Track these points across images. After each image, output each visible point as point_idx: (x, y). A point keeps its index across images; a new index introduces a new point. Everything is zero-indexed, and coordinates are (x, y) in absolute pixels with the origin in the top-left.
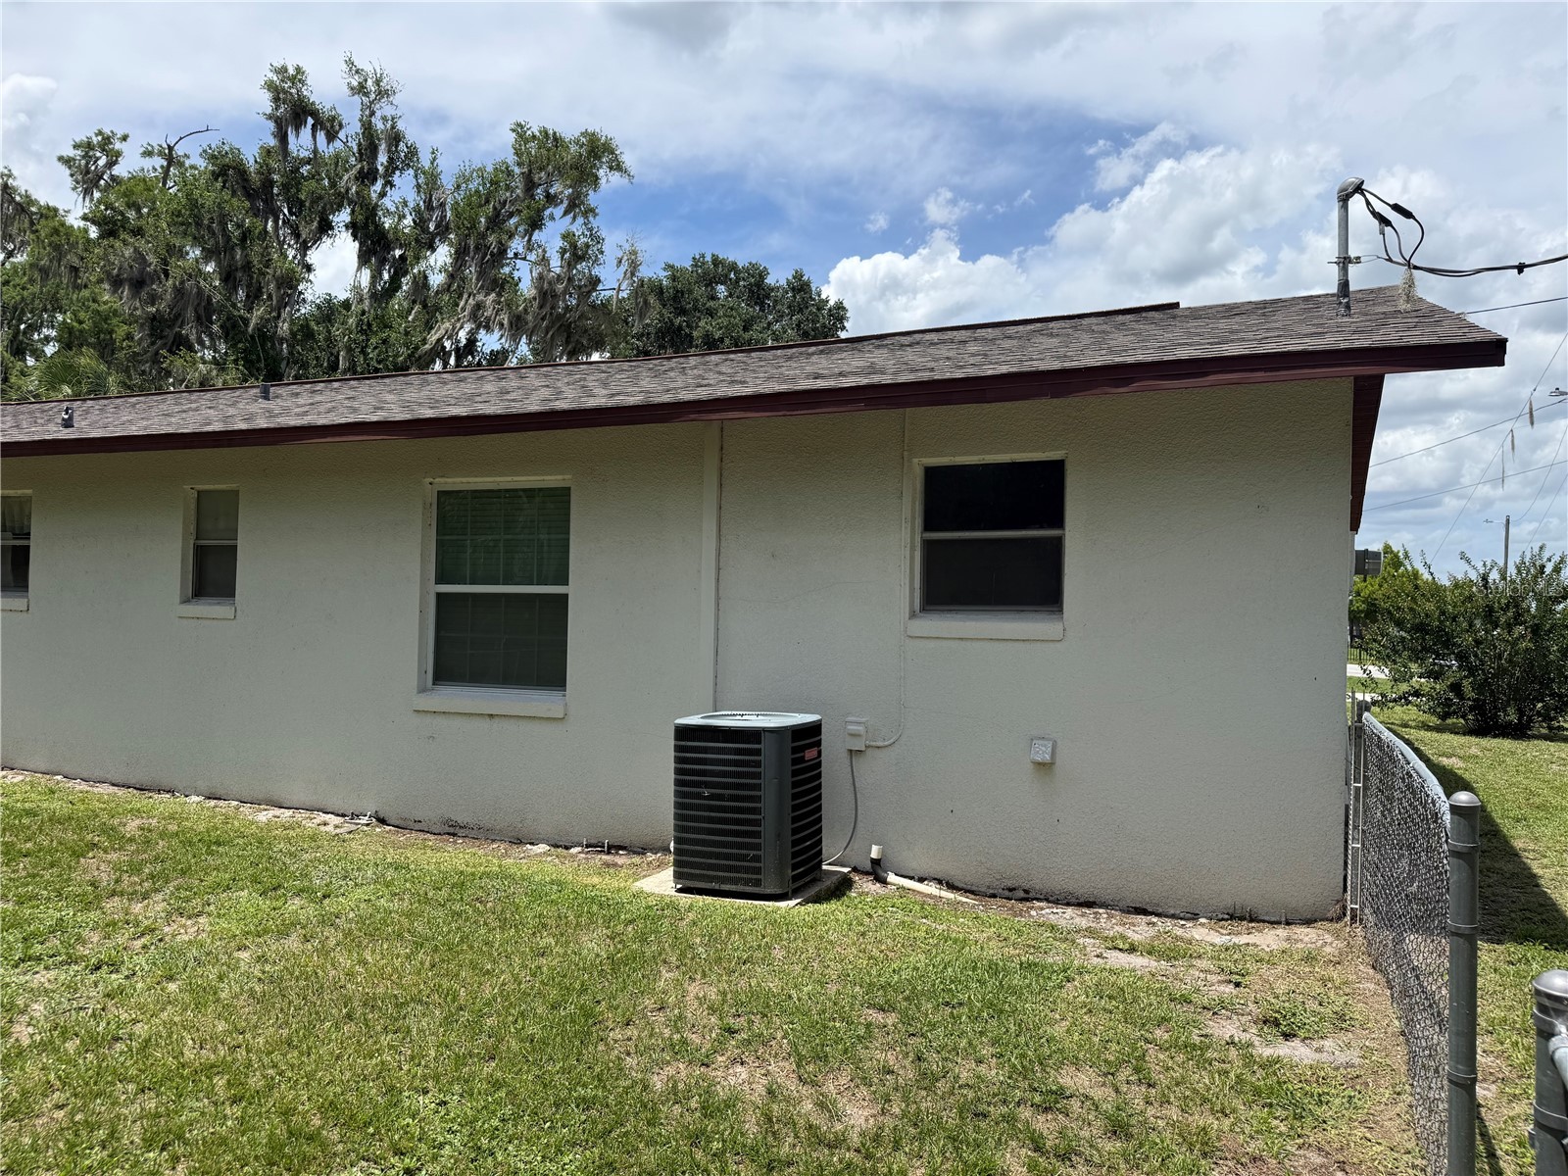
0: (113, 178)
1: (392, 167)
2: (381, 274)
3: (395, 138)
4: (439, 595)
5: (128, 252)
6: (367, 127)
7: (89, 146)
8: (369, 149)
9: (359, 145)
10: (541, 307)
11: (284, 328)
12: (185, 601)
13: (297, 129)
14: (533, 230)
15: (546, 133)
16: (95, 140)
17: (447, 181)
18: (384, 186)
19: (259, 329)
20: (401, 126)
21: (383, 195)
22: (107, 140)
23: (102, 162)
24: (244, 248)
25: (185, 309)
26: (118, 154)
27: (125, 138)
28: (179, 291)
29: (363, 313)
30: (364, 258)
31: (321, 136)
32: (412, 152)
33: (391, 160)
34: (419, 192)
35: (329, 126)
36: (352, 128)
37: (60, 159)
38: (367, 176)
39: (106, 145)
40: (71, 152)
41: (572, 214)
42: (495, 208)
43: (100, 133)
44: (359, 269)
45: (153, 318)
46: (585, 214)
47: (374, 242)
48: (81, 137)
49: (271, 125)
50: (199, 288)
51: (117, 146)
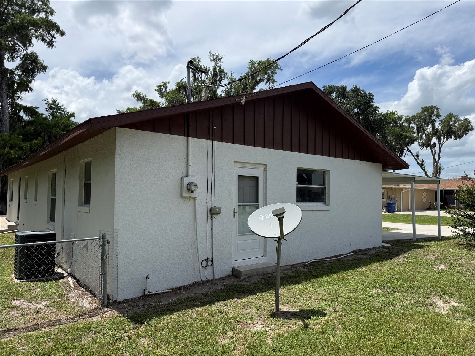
0: (167, 93)
1: (221, 79)
3: (221, 71)
6: (215, 69)
7: (160, 86)
8: (215, 74)
9: (212, 74)
15: (260, 61)
16: (162, 84)
18: (219, 84)
20: (222, 67)
22: (165, 84)
23: (164, 89)
26: (167, 87)
27: (169, 83)
32: (226, 74)
33: (221, 77)
35: (206, 72)
36: (212, 71)
37: (155, 90)
38: (214, 83)
40: (157, 88)
41: (269, 83)
42: (244, 86)
43: (163, 82)
46: (273, 82)
48: (158, 84)
51: (167, 85)
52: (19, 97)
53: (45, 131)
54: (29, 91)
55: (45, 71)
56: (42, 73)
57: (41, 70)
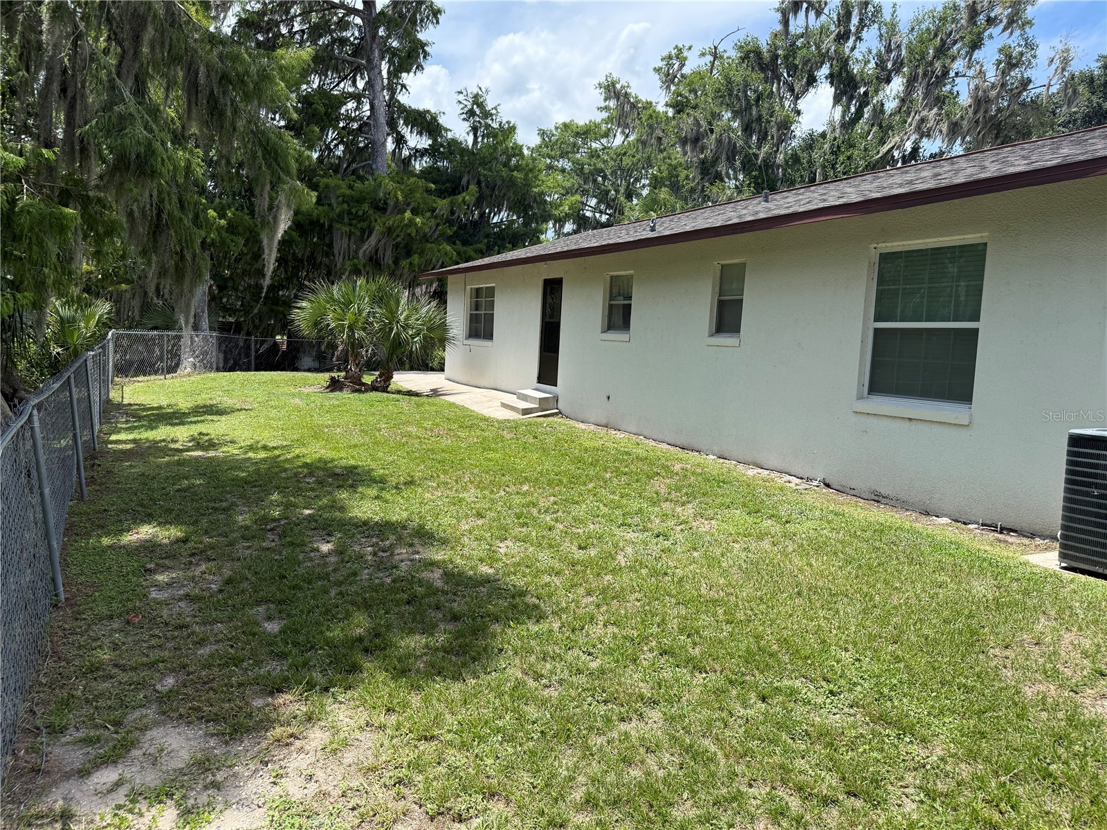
0: (682, 76)
1: (862, 25)
2: (849, 108)
4: (876, 330)
5: (690, 120)
7: (670, 57)
8: (845, 16)
9: (839, 14)
10: (975, 113)
11: (780, 158)
12: (711, 335)
13: (796, 13)
14: (973, 51)
16: (674, 52)
17: (903, 27)
18: (855, 41)
19: (764, 160)
21: (853, 49)
22: (680, 50)
23: (676, 67)
24: (757, 106)
25: (721, 153)
26: (685, 59)
27: (690, 48)
28: (719, 141)
29: (835, 139)
30: (837, 100)
31: (812, 14)
33: (861, 20)
34: (881, 40)
35: (818, 6)
37: (654, 69)
38: (842, 37)
39: (679, 55)
40: (660, 64)
41: (1009, 30)
42: (942, 39)
43: (676, 47)
44: (834, 106)
45: (703, 162)
46: (1022, 27)
47: (845, 84)
48: (665, 54)
49: (779, 16)
50: (729, 138)
51: (685, 54)
52: (403, 86)
53: (469, 172)
54: (415, 72)
55: (438, 22)
56: (431, 26)
57: (428, 19)
